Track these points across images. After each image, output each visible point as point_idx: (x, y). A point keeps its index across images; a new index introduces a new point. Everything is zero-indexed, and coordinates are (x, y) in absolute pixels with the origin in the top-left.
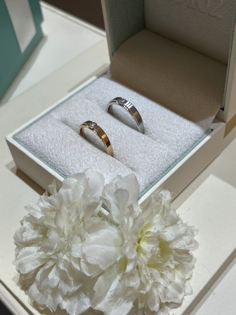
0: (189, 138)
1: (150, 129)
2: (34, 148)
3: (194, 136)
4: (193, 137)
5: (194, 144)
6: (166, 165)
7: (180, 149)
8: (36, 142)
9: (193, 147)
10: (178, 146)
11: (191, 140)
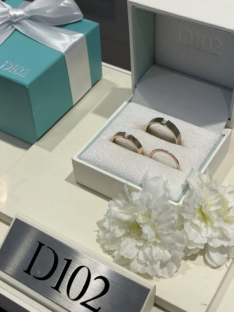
7: (206, 151)
10: (204, 149)
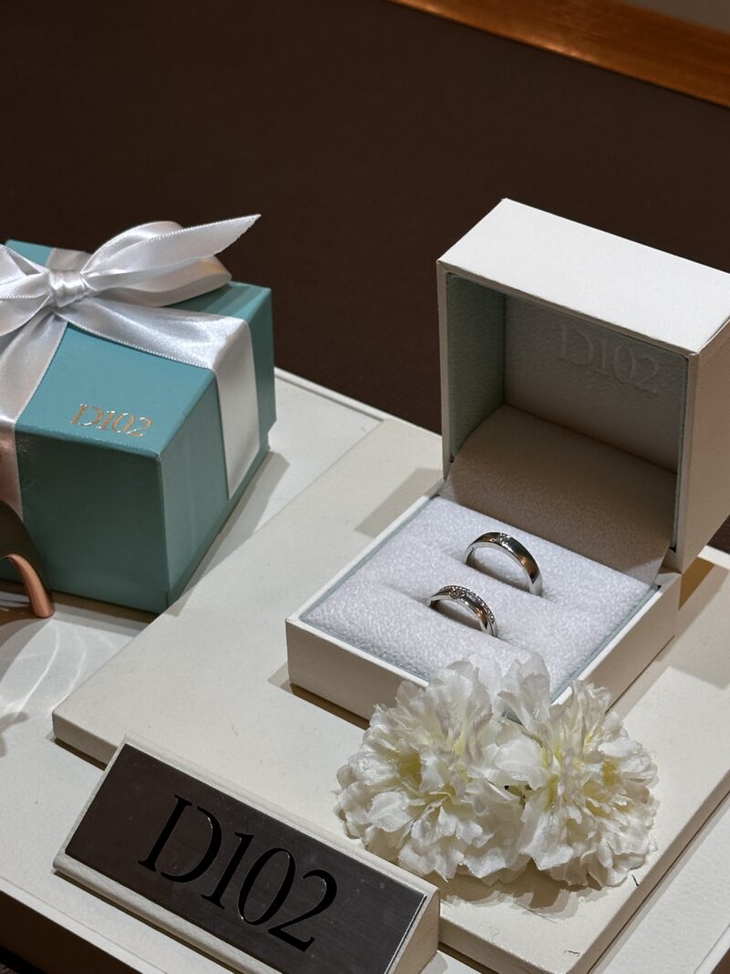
0: (623, 599)
1: (551, 589)
2: (350, 634)
3: (630, 597)
4: (628, 599)
5: (631, 610)
6: (590, 646)
7: (609, 620)
8: (350, 622)
9: (630, 615)
10: (605, 614)
11: (625, 604)
